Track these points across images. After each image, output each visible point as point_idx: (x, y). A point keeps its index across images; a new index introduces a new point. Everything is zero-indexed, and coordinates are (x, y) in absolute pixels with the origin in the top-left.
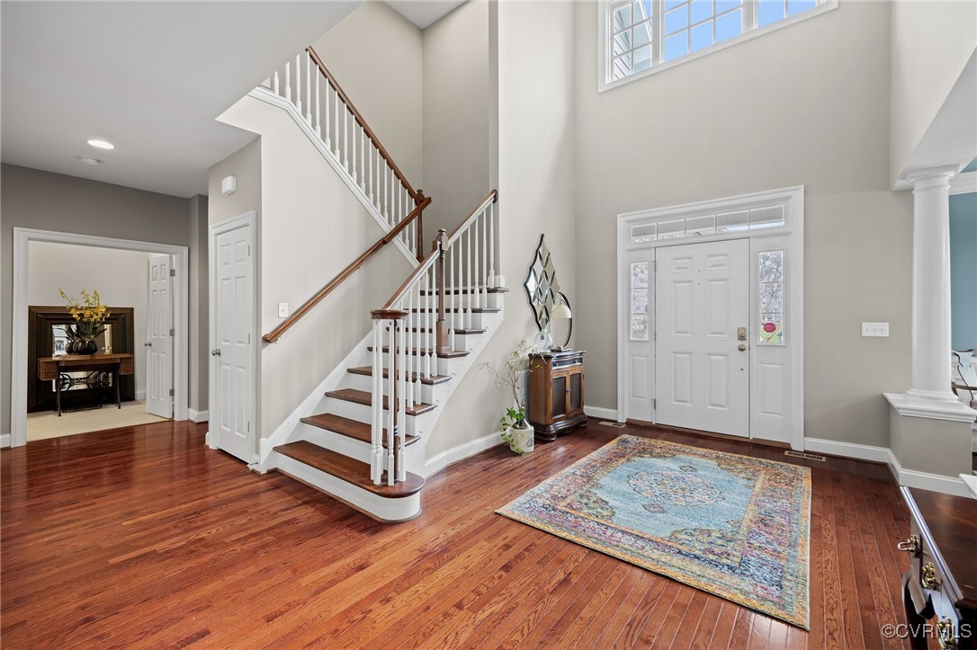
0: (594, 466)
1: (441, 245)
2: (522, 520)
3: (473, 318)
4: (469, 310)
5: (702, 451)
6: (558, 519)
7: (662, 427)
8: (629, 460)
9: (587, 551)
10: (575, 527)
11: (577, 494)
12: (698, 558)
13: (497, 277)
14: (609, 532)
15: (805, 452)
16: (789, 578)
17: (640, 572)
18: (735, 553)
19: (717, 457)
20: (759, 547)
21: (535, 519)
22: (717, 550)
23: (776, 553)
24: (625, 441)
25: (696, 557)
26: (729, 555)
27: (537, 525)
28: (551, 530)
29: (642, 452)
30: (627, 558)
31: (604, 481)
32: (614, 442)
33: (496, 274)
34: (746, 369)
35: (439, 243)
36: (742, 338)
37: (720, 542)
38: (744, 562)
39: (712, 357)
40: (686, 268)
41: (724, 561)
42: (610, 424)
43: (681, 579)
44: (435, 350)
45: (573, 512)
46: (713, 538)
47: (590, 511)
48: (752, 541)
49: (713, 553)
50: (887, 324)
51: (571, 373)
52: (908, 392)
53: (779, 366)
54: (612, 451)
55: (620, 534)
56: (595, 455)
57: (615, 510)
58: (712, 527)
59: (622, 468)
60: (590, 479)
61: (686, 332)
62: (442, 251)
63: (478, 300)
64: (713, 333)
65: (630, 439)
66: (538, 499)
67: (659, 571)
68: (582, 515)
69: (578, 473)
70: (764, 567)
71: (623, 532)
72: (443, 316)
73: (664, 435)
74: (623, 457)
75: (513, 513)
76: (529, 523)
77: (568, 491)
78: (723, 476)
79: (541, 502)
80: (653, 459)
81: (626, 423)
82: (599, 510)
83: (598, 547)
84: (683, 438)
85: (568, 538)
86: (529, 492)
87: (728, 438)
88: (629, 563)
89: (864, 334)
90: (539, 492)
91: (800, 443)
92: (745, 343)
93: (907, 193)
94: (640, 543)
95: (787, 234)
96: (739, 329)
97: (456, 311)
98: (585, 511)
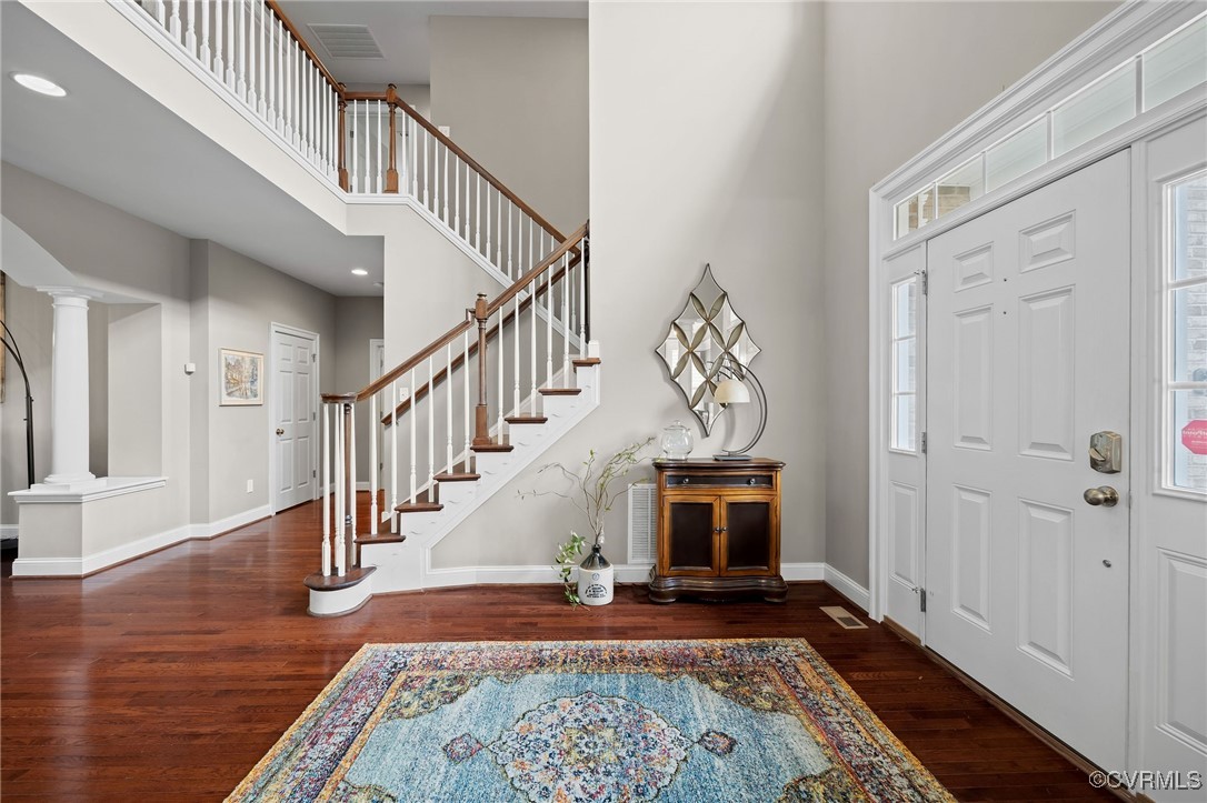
1: (474, 313)
13: (590, 343)
33: (587, 340)
40: (981, 276)
51: (731, 500)
61: (981, 441)
62: (478, 319)
64: (1037, 445)
72: (481, 401)
81: (879, 624)
92: (1118, 484)
96: (1094, 438)
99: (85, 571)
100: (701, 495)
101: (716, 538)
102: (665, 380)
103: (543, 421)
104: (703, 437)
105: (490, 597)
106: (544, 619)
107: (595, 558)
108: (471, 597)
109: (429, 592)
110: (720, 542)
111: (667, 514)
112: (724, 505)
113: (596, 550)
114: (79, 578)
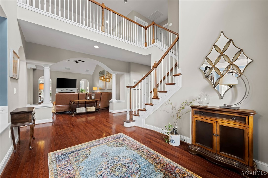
12: (78, 150)
16: (54, 161)
18: (72, 158)
20: (66, 165)
22: (76, 155)
23: (61, 166)
25: (79, 150)
26: (73, 156)
37: (78, 158)
38: (68, 157)
41: (72, 154)
46: (81, 158)
48: (70, 165)
49: (77, 154)
55: (99, 143)
70: (62, 159)
99: (114, 113)
100: (208, 120)
101: (214, 138)
102: (204, 78)
103: (166, 92)
104: (220, 99)
105: (151, 133)
106: (154, 142)
107: (175, 132)
108: (149, 132)
109: (144, 128)
110: (217, 140)
111: (194, 124)
112: (218, 126)
113: (174, 129)
114: (113, 113)
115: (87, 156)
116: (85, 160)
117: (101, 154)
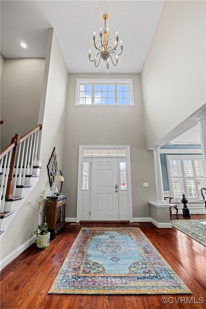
0: (81, 246)
1: (16, 141)
2: (67, 293)
3: (25, 180)
4: (24, 176)
5: (110, 229)
6: (84, 283)
7: (93, 222)
8: (91, 239)
9: (107, 297)
10: (94, 284)
11: (83, 263)
12: (145, 278)
13: (38, 161)
14: (109, 280)
15: (134, 222)
16: (170, 272)
17: (134, 298)
18: (151, 269)
19: (116, 230)
20: (154, 263)
21: (73, 288)
22: (146, 271)
23: (159, 264)
24: (84, 231)
26: (151, 271)
27: (77, 292)
28: (85, 292)
29: (94, 234)
30: (125, 292)
31: (89, 252)
32: (81, 232)
33: (37, 160)
34: (118, 198)
35: (16, 140)
36: (116, 188)
37: (144, 266)
38: (156, 272)
39: (108, 195)
40: (101, 165)
42: (74, 224)
43: (149, 293)
44: (4, 197)
45: (88, 275)
46: (141, 265)
47: (95, 271)
48: (150, 261)
49: (146, 273)
50: (148, 183)
51: (63, 204)
52: (156, 201)
53: (126, 196)
54: (83, 236)
55: (113, 280)
56: (77, 240)
57: (103, 266)
58: (138, 260)
59: (92, 244)
60: (83, 253)
61: (101, 186)
62: (16, 144)
63: (29, 171)
64: (108, 186)
65: (85, 229)
66: (68, 274)
67: (140, 293)
68: (93, 275)
69: (76, 251)
70: (162, 271)
71: (114, 277)
72: (11, 178)
73: (95, 225)
74: (88, 238)
75: (60, 289)
76: (71, 293)
77: (79, 263)
78: (122, 237)
79: (70, 274)
80: (99, 236)
81: (79, 223)
82: (97, 269)
83: (111, 292)
84: (101, 225)
85: (96, 293)
86: (60, 272)
87: (114, 222)
88: (127, 295)
89: (144, 186)
90: (65, 269)
91: (132, 220)
92: (117, 189)
93: (152, 151)
94: (124, 280)
95: (126, 158)
96: (116, 185)
97: (18, 176)
98: (92, 272)
100: (60, 204)
101: (61, 215)
112: (62, 206)
115: (133, 265)
116: (137, 261)
117: (119, 262)
